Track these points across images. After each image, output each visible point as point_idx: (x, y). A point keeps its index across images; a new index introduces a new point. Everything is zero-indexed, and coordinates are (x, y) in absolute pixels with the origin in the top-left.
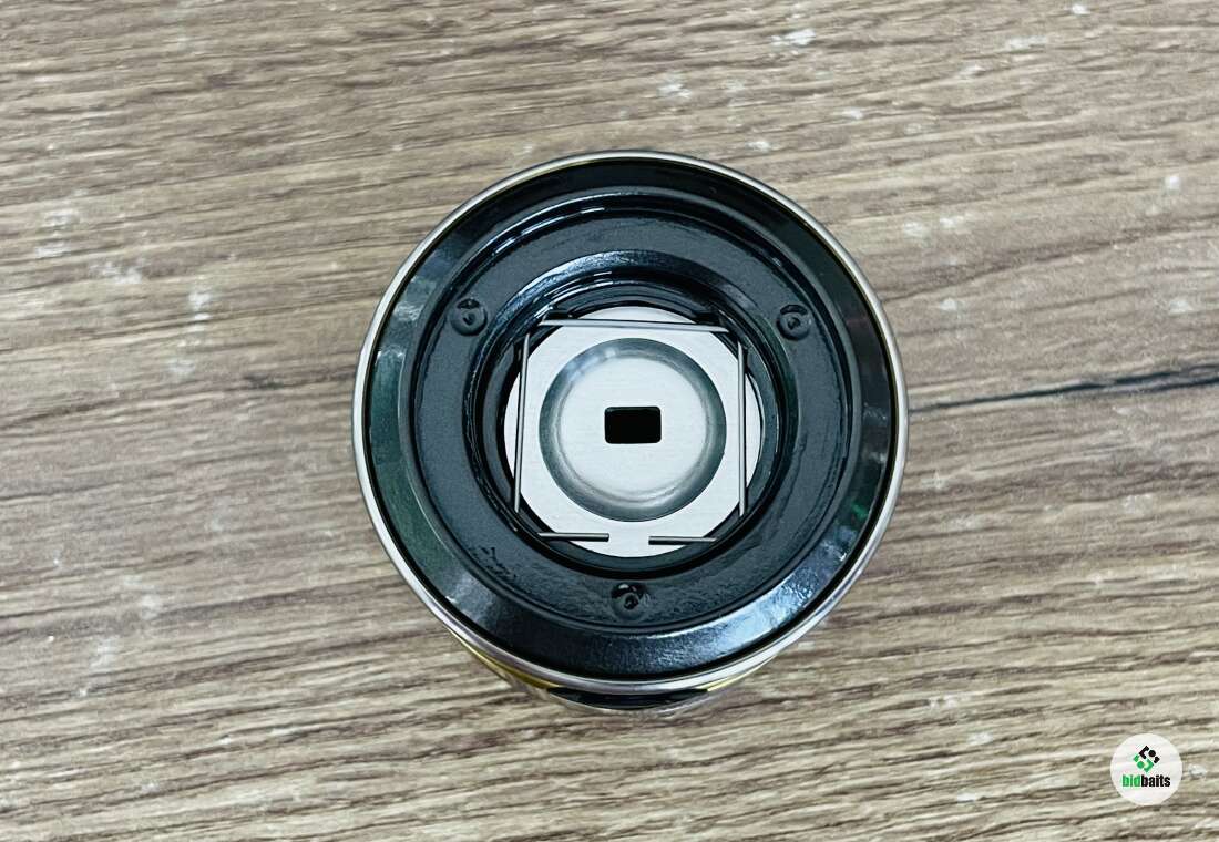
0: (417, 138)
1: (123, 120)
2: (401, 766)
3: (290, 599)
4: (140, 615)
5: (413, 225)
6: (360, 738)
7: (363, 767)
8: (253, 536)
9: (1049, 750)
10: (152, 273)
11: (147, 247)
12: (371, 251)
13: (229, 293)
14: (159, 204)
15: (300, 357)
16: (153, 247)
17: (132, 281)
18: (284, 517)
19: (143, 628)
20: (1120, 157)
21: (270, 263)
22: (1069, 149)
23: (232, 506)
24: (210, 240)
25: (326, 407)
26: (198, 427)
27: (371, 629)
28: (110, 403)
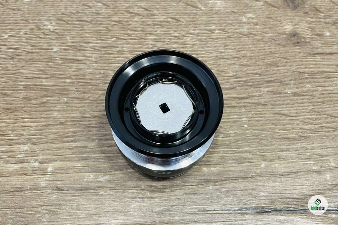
0: (101, 139)
1: (41, 130)
5: (97, 158)
10: (41, 163)
11: (41, 157)
12: (88, 163)
13: (56, 169)
14: (45, 148)
15: (69, 184)
16: (42, 157)
17: (36, 164)
18: (59, 220)
20: (252, 159)
21: (66, 163)
22: (241, 156)
23: (49, 216)
24: (55, 157)
25: (72, 196)
26: (45, 197)
28: (27, 190)
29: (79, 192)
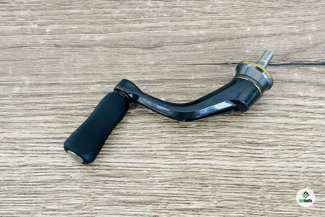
0: (96, 8)
2: (72, 117)
3: (56, 84)
4: (25, 84)
5: (93, 22)
6: (65, 111)
7: (65, 116)
8: (51, 72)
9: (208, 129)
10: (40, 25)
12: (84, 26)
13: (54, 30)
14: (44, 14)
15: (66, 42)
16: (41, 21)
17: (36, 26)
18: (57, 70)
19: (25, 86)
20: (238, 24)
21: (63, 26)
22: (228, 22)
23: (47, 67)
24: (53, 21)
25: (69, 51)
26: (43, 52)
27: (71, 91)
28: (27, 46)
29: (75, 48)
